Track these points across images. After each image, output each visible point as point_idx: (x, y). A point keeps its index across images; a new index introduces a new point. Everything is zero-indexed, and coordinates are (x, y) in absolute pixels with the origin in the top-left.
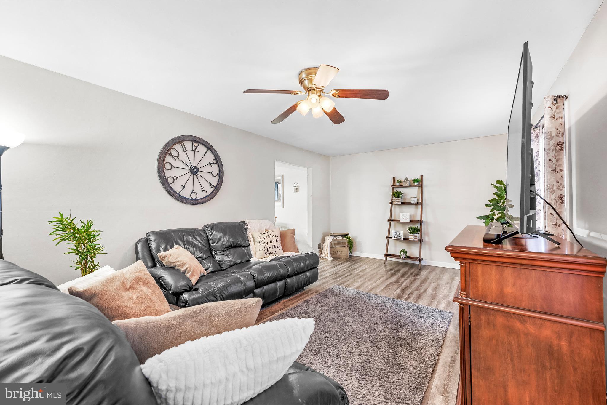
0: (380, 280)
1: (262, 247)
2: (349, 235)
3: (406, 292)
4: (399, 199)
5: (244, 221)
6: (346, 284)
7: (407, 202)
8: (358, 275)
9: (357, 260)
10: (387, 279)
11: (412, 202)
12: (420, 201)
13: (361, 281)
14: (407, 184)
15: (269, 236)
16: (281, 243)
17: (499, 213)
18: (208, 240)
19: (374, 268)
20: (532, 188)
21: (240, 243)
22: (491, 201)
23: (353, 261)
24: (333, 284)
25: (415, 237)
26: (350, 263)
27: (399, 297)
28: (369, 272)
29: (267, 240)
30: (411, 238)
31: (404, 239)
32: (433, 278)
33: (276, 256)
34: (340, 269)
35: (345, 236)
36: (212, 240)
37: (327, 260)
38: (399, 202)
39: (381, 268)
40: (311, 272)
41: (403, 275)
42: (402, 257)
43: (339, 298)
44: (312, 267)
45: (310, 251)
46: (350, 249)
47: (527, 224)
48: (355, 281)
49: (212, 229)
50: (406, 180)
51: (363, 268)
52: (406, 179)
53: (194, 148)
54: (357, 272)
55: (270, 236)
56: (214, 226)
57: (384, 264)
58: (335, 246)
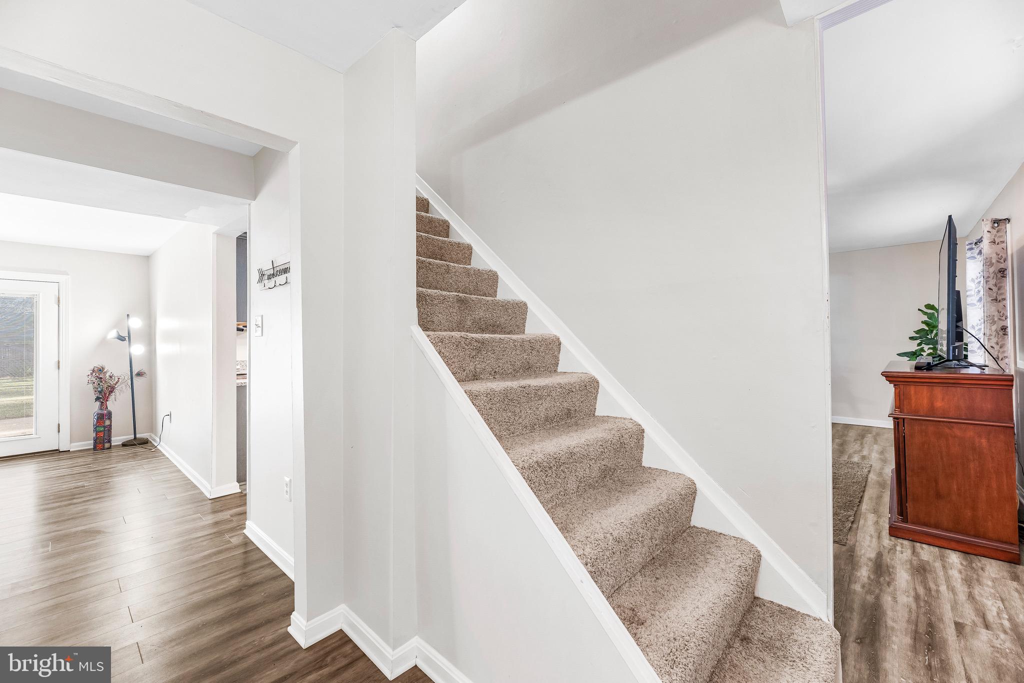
17: (929, 349)
20: (959, 324)
22: (917, 332)
47: (953, 352)
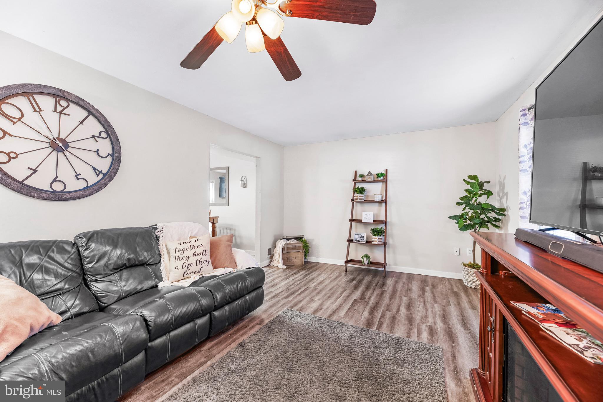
0: (342, 296)
1: (179, 264)
2: (305, 238)
3: (376, 314)
4: (362, 196)
5: (156, 225)
6: (300, 305)
7: (370, 199)
8: (315, 290)
9: (313, 267)
10: (350, 295)
11: (376, 200)
12: (384, 198)
13: (319, 300)
14: (371, 178)
15: (192, 247)
16: (211, 256)
17: (473, 213)
18: (80, 258)
19: (334, 277)
21: (142, 260)
22: (462, 199)
23: (309, 268)
24: (283, 307)
25: (379, 240)
26: (305, 273)
27: (369, 324)
28: (328, 285)
29: (189, 253)
30: (374, 241)
31: (367, 242)
32: (401, 290)
33: (201, 276)
34: (293, 282)
35: (300, 239)
36: (87, 258)
37: (278, 269)
38: (362, 199)
39: (341, 277)
40: (253, 294)
41: (367, 288)
42: (365, 264)
43: (291, 334)
44: (254, 288)
45: (253, 265)
46: (306, 254)
48: (312, 300)
49: (89, 240)
50: (369, 174)
51: (321, 278)
52: (370, 172)
53: (59, 109)
54: (314, 284)
55: (194, 247)
56: (95, 235)
57: (344, 272)
58: (289, 251)
